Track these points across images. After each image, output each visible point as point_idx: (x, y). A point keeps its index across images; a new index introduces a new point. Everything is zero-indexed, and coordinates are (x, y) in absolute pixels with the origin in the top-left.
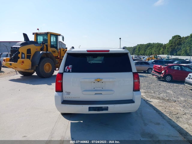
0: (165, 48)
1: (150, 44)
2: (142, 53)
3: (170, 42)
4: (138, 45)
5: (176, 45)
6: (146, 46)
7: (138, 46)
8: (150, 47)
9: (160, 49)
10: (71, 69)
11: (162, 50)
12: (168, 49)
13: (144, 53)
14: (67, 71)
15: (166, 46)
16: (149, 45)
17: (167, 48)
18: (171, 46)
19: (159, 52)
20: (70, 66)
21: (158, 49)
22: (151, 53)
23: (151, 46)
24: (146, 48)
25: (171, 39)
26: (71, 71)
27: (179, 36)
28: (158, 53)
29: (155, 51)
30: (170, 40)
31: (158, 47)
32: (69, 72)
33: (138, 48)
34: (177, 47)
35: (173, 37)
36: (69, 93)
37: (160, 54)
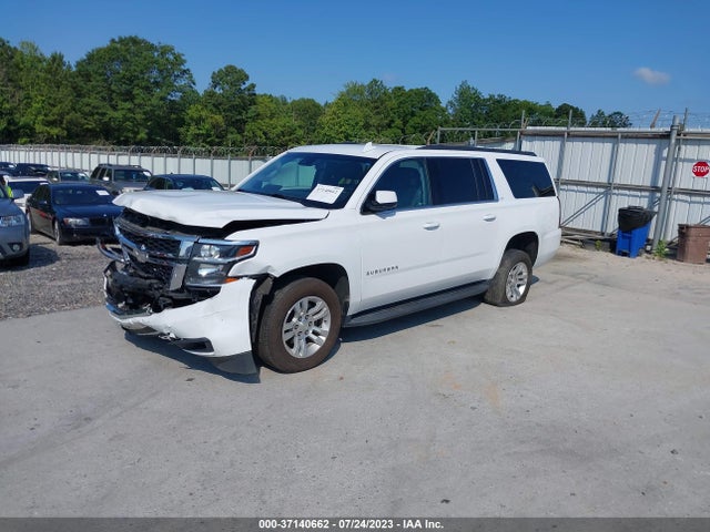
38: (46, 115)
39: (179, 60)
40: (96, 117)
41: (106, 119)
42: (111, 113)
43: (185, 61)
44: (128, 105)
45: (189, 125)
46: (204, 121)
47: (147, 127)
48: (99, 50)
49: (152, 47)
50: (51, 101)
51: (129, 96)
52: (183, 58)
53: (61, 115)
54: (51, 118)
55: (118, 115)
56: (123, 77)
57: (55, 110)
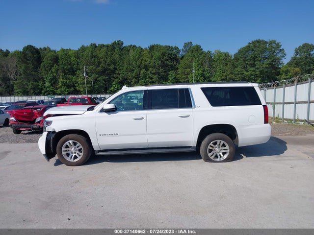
38: (221, 77)
39: (278, 46)
40: (240, 75)
41: (243, 76)
42: (246, 73)
43: (281, 45)
44: (253, 69)
45: (282, 74)
46: (289, 72)
47: (260, 77)
48: (243, 48)
49: (266, 42)
50: (223, 71)
51: (254, 65)
52: (280, 44)
53: (226, 76)
54: (223, 78)
55: (248, 73)
56: (251, 57)
57: (224, 74)
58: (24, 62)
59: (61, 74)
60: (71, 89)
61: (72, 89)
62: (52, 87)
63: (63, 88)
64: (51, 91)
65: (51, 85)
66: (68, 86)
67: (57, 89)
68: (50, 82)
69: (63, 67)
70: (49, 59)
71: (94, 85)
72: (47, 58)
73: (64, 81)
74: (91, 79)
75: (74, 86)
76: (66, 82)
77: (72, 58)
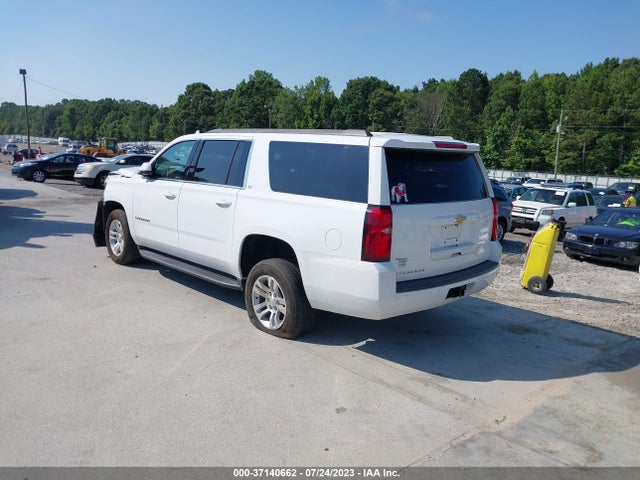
0: (167, 121)
1: (109, 101)
2: (85, 133)
3: (179, 101)
4: (65, 101)
5: (200, 115)
6: (97, 107)
7: (69, 106)
8: (112, 114)
9: (150, 124)
10: (405, 195)
11: (156, 125)
12: (176, 123)
13: (95, 133)
14: (398, 201)
15: (168, 115)
16: (107, 106)
17: (172, 119)
18: (187, 115)
19: (147, 132)
20: (401, 187)
21: (143, 123)
22: (120, 133)
23: (117, 110)
24: (100, 117)
25: (183, 93)
26: (406, 200)
27: (206, 87)
28: (144, 135)
29: (134, 130)
30: (181, 97)
31: (141, 116)
32: (402, 202)
33: (67, 112)
34: (204, 120)
35: (188, 87)
36: (403, 261)
37: (153, 140)
58: (456, 102)
59: (519, 127)
60: (533, 160)
61: (537, 159)
62: (495, 153)
63: (518, 156)
64: (493, 160)
65: (496, 148)
66: (527, 153)
67: (506, 156)
68: (494, 141)
69: (526, 113)
70: (501, 95)
71: (587, 155)
72: (497, 95)
73: (520, 142)
74: (581, 139)
75: (539, 154)
76: (525, 144)
77: (548, 93)
